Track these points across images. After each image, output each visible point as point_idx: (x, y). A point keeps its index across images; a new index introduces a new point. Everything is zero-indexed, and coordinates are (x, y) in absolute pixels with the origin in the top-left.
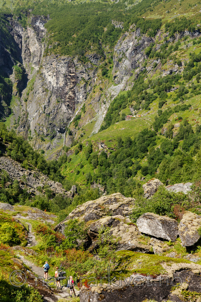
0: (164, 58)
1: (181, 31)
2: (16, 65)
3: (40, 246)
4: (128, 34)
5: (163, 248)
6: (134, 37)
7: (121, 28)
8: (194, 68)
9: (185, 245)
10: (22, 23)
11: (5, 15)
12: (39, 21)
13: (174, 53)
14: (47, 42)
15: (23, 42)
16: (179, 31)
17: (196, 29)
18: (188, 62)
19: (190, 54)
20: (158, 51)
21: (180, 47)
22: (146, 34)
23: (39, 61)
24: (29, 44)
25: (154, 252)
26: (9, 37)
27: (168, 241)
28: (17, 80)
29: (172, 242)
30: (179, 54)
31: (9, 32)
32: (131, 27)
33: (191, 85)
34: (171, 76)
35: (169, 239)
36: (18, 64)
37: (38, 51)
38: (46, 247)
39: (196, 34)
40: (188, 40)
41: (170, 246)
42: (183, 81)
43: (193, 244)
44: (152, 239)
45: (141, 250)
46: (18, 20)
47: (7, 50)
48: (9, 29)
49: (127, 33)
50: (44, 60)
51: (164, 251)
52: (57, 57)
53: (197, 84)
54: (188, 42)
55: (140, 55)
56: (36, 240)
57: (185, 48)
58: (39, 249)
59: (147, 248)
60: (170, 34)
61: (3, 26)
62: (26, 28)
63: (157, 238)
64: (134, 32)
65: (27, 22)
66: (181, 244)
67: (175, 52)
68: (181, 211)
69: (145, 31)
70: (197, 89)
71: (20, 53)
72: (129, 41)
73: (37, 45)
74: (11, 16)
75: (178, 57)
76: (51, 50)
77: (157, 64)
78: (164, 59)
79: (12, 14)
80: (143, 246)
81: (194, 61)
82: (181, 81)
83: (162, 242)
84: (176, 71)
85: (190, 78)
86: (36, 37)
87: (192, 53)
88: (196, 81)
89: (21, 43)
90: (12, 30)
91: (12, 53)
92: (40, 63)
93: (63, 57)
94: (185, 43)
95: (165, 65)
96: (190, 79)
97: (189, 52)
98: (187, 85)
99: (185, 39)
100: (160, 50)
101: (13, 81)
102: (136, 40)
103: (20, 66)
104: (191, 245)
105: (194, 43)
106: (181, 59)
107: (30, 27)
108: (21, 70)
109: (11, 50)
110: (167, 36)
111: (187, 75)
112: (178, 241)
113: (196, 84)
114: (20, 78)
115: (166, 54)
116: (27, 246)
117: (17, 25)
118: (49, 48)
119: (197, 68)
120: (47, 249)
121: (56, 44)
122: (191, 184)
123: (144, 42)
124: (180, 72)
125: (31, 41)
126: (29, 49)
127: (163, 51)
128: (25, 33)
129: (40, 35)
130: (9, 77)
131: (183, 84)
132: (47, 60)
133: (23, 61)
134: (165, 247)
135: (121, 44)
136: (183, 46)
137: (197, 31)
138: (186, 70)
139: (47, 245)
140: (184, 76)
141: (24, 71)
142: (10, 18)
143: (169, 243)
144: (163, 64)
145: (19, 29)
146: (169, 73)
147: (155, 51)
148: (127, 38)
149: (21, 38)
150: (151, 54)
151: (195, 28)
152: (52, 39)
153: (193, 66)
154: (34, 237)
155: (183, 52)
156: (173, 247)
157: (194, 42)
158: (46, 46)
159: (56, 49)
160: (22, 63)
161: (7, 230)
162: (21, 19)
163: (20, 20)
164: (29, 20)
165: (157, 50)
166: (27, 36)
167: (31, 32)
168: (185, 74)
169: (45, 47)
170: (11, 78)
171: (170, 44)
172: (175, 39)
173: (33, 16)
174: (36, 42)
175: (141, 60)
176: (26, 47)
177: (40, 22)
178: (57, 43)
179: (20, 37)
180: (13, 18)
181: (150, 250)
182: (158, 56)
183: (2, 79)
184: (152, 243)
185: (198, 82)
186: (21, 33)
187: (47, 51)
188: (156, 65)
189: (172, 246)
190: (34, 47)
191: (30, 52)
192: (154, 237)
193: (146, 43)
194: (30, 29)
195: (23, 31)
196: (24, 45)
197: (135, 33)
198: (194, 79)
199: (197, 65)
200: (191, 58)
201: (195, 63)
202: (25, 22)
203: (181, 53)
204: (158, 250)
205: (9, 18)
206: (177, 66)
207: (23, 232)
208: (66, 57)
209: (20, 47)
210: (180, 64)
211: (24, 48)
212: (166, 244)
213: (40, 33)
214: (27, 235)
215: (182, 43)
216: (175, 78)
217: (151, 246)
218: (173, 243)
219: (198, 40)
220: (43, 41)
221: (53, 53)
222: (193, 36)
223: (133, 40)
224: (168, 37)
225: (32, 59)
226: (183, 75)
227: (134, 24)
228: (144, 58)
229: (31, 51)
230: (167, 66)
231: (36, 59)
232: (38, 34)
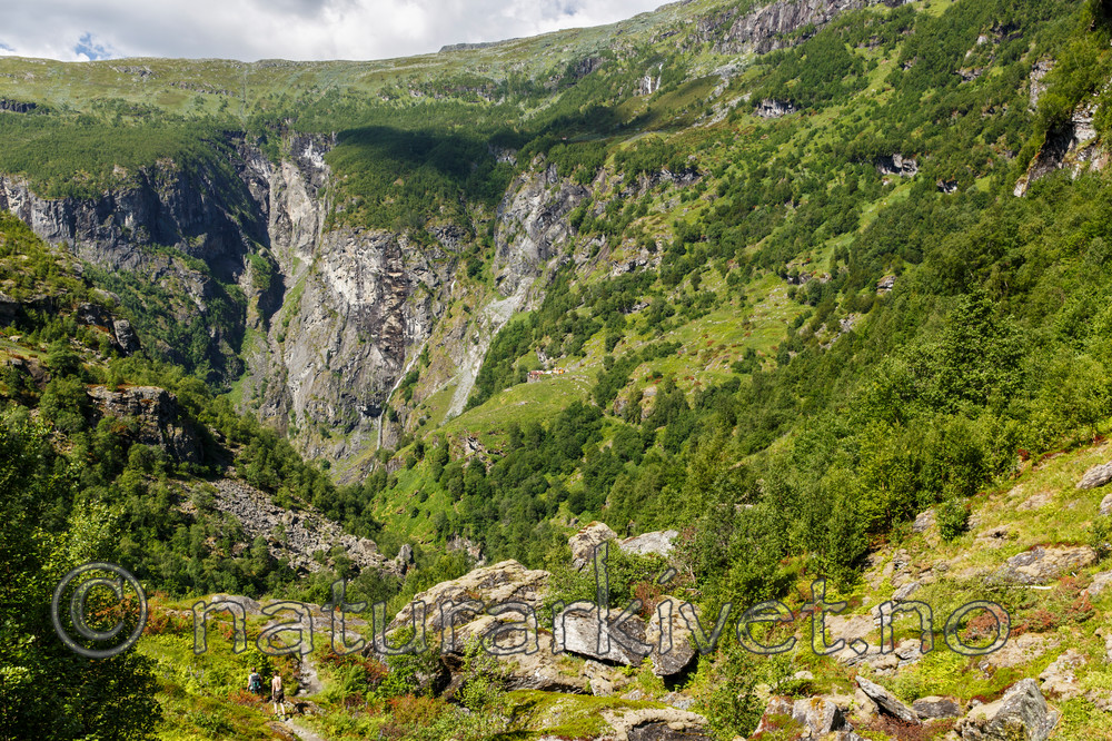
0: (616, 234)
1: (653, 171)
2: (255, 253)
3: (330, 692)
4: (529, 178)
5: (612, 683)
6: (542, 186)
7: (512, 163)
8: (686, 256)
9: (661, 672)
10: (268, 151)
11: (225, 132)
12: (311, 146)
13: (638, 222)
14: (333, 198)
15: (272, 198)
16: (647, 171)
17: (687, 167)
18: (671, 243)
19: (676, 225)
20: (601, 217)
21: (651, 208)
22: (572, 177)
23: (314, 243)
24: (286, 202)
25: (594, 692)
26: (236, 186)
27: (625, 666)
28: (258, 289)
29: (632, 667)
30: (649, 224)
31: (237, 173)
32: (535, 162)
33: (679, 296)
34: (632, 276)
35: (625, 660)
36: (261, 252)
37: (309, 218)
38: (344, 694)
39: (688, 177)
40: (670, 190)
41: (630, 676)
42: (661, 286)
43: (678, 670)
44: (589, 662)
45: (565, 688)
46: (258, 146)
47: (233, 217)
48: (237, 166)
49: (524, 176)
50: (326, 241)
51: (616, 689)
52: (357, 233)
53: (694, 293)
54: (670, 196)
55: (558, 227)
56: (320, 679)
57: (663, 211)
58: (327, 701)
59: (578, 685)
60: (626, 178)
61: (221, 158)
62: (280, 165)
63: (599, 661)
64: (541, 172)
65: (281, 150)
66: (653, 670)
67: (640, 220)
68: (651, 597)
69: (569, 170)
70: (695, 305)
71: (265, 226)
72: (531, 194)
73: (307, 204)
74: (241, 134)
75: (648, 231)
76: (341, 215)
77: (598, 248)
78: (614, 237)
79: (244, 130)
80: (568, 681)
81: (684, 241)
82: (657, 286)
83: (611, 669)
84: (644, 264)
85: (677, 280)
86: (303, 184)
87: (680, 220)
88: (692, 287)
89: (267, 199)
90: (243, 168)
91: (244, 225)
92: (316, 247)
93: (371, 234)
94: (662, 197)
95: (617, 250)
96: (676, 283)
97: (672, 219)
98: (670, 297)
99: (663, 190)
100: (604, 215)
101: (248, 292)
102: (548, 191)
103: (265, 255)
104: (673, 671)
105: (684, 199)
106: (654, 236)
107: (288, 161)
108: (268, 266)
109: (242, 217)
110: (619, 182)
111: (670, 272)
112: (645, 665)
113: (691, 294)
114: (267, 285)
115: (619, 225)
116: (299, 695)
117: (256, 156)
118: (338, 211)
119: (693, 256)
120: (346, 699)
121: (354, 202)
122: (675, 534)
123: (568, 195)
124: (654, 266)
125: (291, 195)
126: (287, 215)
127: (612, 217)
128: (276, 175)
129: (313, 181)
130: (237, 283)
131: (661, 294)
132: (333, 240)
133: (273, 243)
134: (619, 680)
135: (512, 202)
136: (657, 205)
137: (690, 171)
138: (666, 261)
139: (347, 688)
140: (662, 276)
141: (276, 267)
142: (238, 140)
143: (626, 670)
144: (614, 248)
145: (260, 167)
146: (627, 268)
147: (593, 218)
148: (525, 186)
149: (267, 187)
150: (583, 225)
151: (684, 164)
152: (344, 190)
153: (680, 251)
154: (314, 674)
155: (658, 219)
156: (636, 679)
157: (682, 196)
158: (329, 208)
159: (354, 214)
160: (269, 247)
161: (250, 660)
162: (266, 143)
163: (263, 144)
164: (286, 144)
165: (597, 215)
166: (281, 182)
167: (290, 173)
168: (666, 270)
169: (326, 208)
170: (243, 285)
171: (628, 200)
172: (638, 190)
173: (296, 136)
174: (306, 197)
175: (561, 239)
176: (281, 209)
177: (314, 150)
178: (356, 199)
179: (263, 184)
180: (245, 140)
181: (585, 689)
182: (601, 228)
183: (221, 287)
184: (589, 673)
185: (696, 289)
186: (265, 175)
187: (331, 220)
188: (596, 250)
189: (633, 677)
190: (301, 209)
191: (290, 222)
192: (592, 658)
193: (571, 198)
194: (289, 166)
195: (271, 170)
196: (274, 204)
197: (544, 176)
198: (687, 283)
199: (691, 250)
200: (677, 233)
201: (687, 246)
202: (276, 150)
203: (654, 221)
204: (603, 687)
205: (236, 141)
206: (645, 252)
207: (288, 663)
208: (379, 232)
209: (265, 210)
210: (652, 248)
211: (274, 212)
212: (619, 673)
213: (315, 175)
214: (298, 670)
215: (656, 198)
216: (642, 279)
217: (586, 679)
218: (636, 670)
219: (691, 191)
220: (322, 195)
221: (347, 224)
222: (680, 182)
223: (540, 192)
224: (622, 185)
225: (294, 239)
226: (659, 272)
227: (541, 155)
228: (568, 234)
229: (292, 218)
230: (622, 252)
231: (305, 239)
232: (309, 179)
